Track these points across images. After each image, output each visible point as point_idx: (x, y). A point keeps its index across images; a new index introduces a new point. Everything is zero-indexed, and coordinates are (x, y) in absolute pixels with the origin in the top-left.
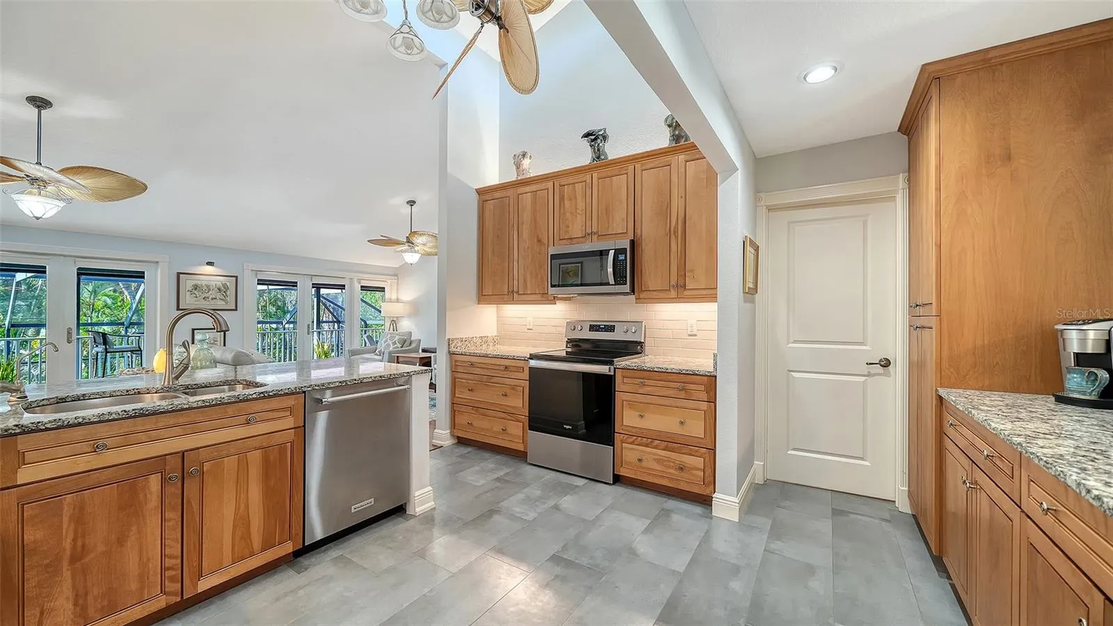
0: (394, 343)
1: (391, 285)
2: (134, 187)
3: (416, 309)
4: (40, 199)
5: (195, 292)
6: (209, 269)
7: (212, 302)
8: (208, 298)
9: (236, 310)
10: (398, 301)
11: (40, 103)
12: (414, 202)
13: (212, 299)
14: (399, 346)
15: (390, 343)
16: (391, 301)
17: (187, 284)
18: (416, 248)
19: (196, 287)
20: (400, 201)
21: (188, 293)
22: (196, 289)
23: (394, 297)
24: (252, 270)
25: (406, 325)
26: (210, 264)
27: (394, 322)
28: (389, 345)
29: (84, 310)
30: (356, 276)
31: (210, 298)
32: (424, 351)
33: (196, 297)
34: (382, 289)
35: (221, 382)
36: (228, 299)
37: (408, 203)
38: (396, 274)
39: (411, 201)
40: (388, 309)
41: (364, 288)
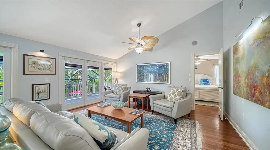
0: (122, 89)
1: (114, 66)
3: (125, 75)
5: (34, 65)
6: (41, 54)
7: (43, 71)
8: (41, 68)
9: (55, 74)
10: (116, 72)
13: (43, 69)
15: (120, 89)
16: (114, 72)
17: (29, 60)
18: (142, 46)
21: (30, 66)
22: (34, 64)
24: (63, 56)
26: (42, 51)
27: (116, 81)
28: (120, 90)
30: (103, 62)
31: (42, 68)
32: (134, 92)
33: (35, 68)
34: (111, 69)
36: (52, 69)
37: (137, 25)
38: (116, 62)
39: (139, 25)
40: (114, 75)
41: (105, 69)
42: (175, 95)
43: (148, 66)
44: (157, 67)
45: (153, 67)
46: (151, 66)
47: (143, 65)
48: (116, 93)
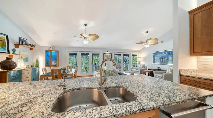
0: (141, 67)
1: (139, 54)
2: (97, 37)
3: (145, 59)
4: (86, 41)
10: (140, 57)
11: (86, 25)
12: (148, 32)
14: (142, 68)
16: (139, 57)
18: (149, 43)
19: (106, 56)
20: (144, 32)
23: (139, 56)
24: (114, 52)
25: (142, 63)
26: (108, 52)
27: (139, 62)
28: (140, 68)
29: (94, 60)
30: (131, 52)
32: (149, 69)
34: (137, 55)
35: (115, 86)
37: (146, 32)
38: (140, 51)
39: (147, 32)
40: (138, 59)
41: (133, 55)
42: (169, 71)
43: (160, 53)
44: (167, 53)
45: (163, 53)
46: (162, 53)
47: (156, 53)
48: (138, 69)
